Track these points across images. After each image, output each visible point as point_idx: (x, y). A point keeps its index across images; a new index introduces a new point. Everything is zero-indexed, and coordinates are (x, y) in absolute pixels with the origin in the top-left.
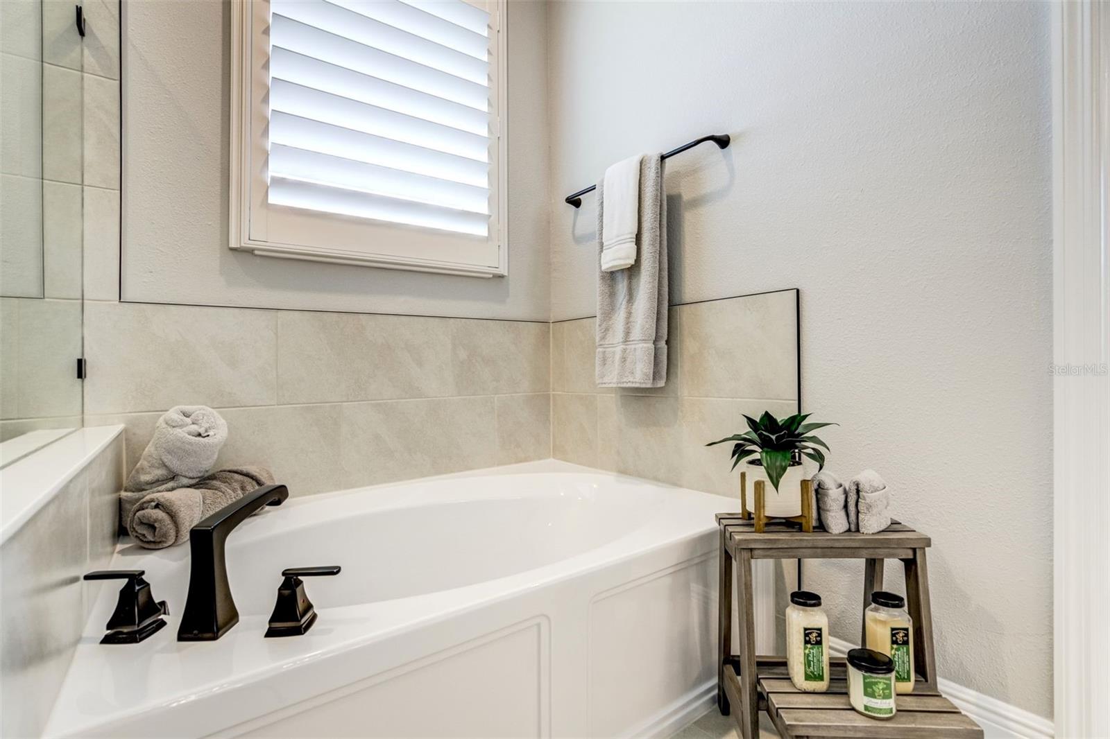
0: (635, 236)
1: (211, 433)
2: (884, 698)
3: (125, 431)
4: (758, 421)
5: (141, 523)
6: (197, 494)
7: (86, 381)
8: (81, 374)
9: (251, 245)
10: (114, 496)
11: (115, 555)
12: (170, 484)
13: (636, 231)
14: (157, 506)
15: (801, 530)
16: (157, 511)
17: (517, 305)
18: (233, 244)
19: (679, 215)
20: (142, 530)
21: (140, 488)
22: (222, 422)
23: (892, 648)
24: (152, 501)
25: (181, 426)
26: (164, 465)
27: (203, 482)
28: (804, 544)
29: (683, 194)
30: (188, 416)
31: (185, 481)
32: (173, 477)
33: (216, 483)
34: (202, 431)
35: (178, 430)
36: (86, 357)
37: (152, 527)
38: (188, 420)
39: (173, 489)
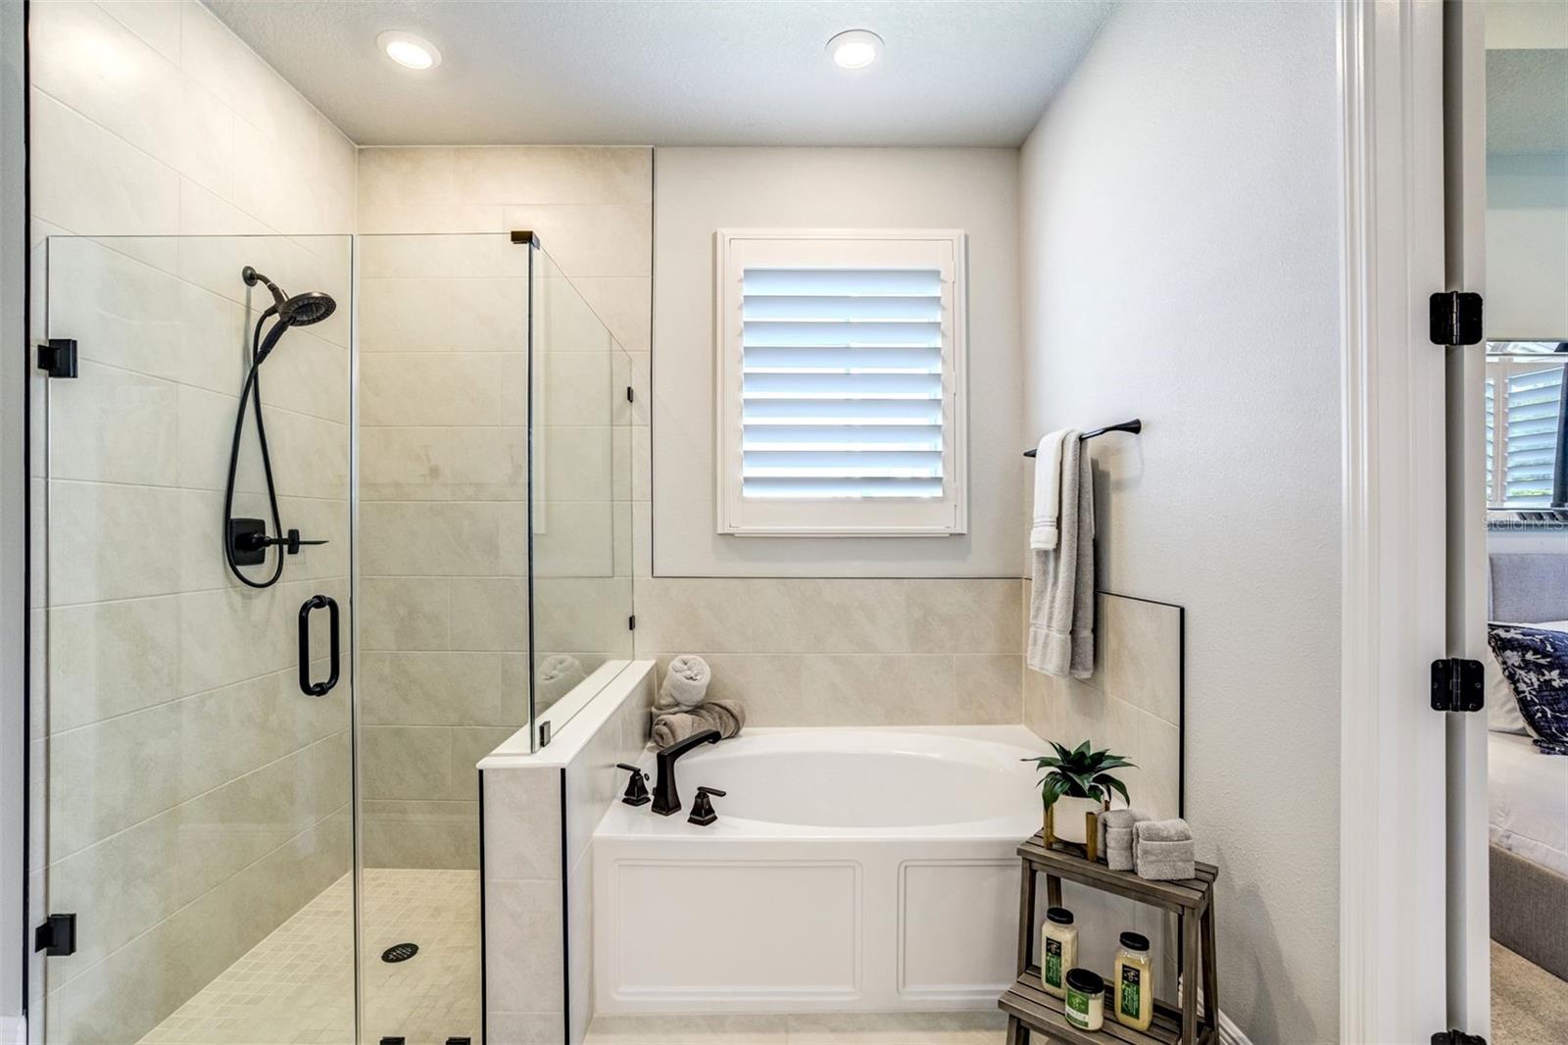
0: (1055, 520)
1: (698, 678)
2: (1078, 1011)
3: (656, 664)
4: (1072, 753)
5: (657, 734)
6: (688, 718)
7: (636, 630)
8: (632, 626)
9: (731, 531)
10: (648, 710)
11: (645, 750)
12: (676, 709)
13: (1057, 515)
14: (665, 724)
15: (1085, 857)
16: (664, 727)
17: (980, 560)
18: (719, 532)
19: (1108, 495)
20: (658, 739)
21: (660, 708)
22: (707, 669)
23: (1123, 983)
24: (662, 720)
25: (680, 672)
26: (672, 696)
27: (695, 710)
28: (1074, 869)
29: (1111, 473)
30: (686, 664)
31: (685, 708)
32: (677, 704)
33: (703, 712)
34: (693, 675)
35: (679, 674)
36: (635, 614)
37: (661, 736)
38: (686, 667)
39: (674, 714)
